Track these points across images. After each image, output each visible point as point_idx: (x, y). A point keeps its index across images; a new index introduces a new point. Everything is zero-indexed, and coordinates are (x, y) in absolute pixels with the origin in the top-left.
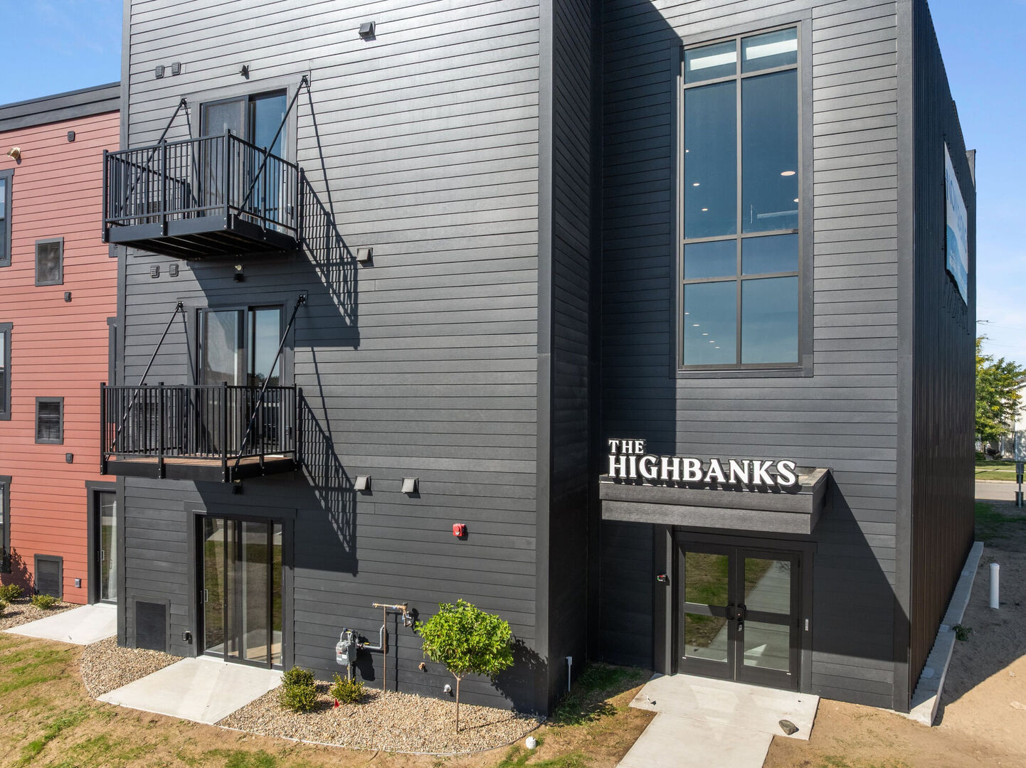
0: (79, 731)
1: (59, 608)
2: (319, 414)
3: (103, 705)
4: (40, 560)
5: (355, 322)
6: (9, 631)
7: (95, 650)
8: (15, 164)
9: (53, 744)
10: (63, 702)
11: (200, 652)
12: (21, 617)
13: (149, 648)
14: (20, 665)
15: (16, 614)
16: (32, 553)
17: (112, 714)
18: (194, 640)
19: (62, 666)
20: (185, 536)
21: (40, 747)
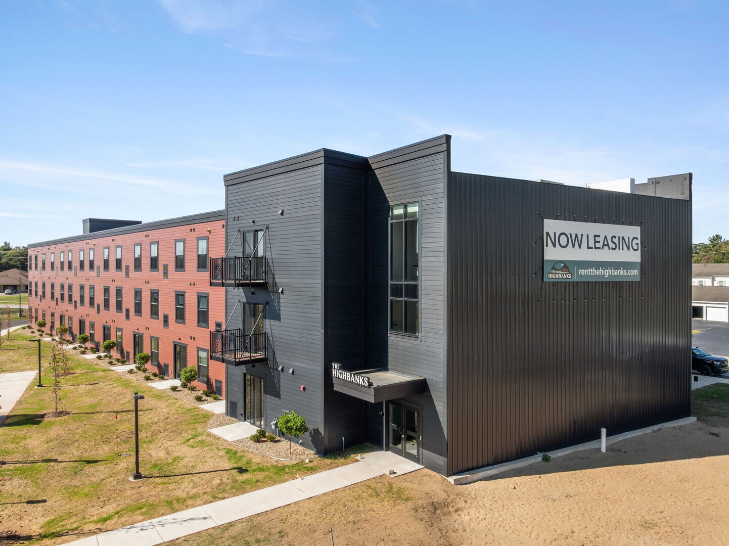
0: (199, 438)
1: (220, 400)
2: (272, 343)
3: (208, 432)
4: (217, 381)
5: (280, 312)
6: (201, 406)
7: (218, 416)
8: (209, 235)
9: (192, 440)
10: (200, 430)
11: (245, 420)
12: (206, 402)
13: (233, 417)
14: (197, 417)
15: (206, 400)
16: (214, 378)
17: (209, 435)
18: (243, 416)
19: (207, 419)
20: (241, 379)
21: (188, 440)
